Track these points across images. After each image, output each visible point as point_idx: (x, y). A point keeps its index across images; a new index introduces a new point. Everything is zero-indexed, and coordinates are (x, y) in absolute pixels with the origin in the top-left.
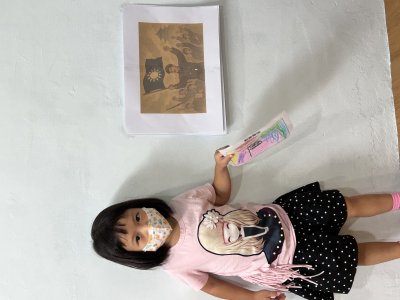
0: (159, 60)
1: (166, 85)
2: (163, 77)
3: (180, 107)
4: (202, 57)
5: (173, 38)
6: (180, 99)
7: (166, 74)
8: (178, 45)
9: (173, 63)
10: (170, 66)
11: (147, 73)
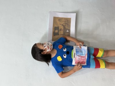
0: (58, 27)
4: (70, 27)
5: (63, 21)
7: (60, 31)
8: (64, 23)
9: (62, 28)
10: (61, 29)
11: (55, 30)
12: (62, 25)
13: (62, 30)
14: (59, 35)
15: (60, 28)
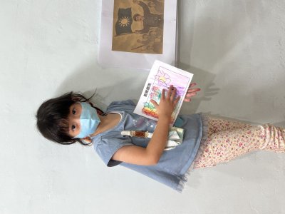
0: (129, 10)
1: (133, 31)
2: (131, 23)
3: (143, 48)
4: (162, 11)
6: (143, 42)
10: (138, 15)
11: (119, 19)
14: (131, 32)
15: (133, 13)
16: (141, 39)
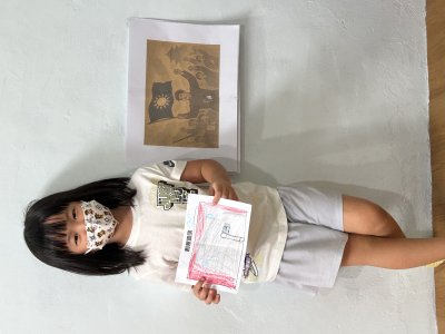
0: (169, 84)
1: (175, 114)
2: (171, 103)
3: (189, 140)
8: (191, 68)
10: (181, 92)
11: (154, 99)
12: (186, 75)
13: (184, 95)
14: (172, 117)
15: (175, 90)
16: (187, 127)
